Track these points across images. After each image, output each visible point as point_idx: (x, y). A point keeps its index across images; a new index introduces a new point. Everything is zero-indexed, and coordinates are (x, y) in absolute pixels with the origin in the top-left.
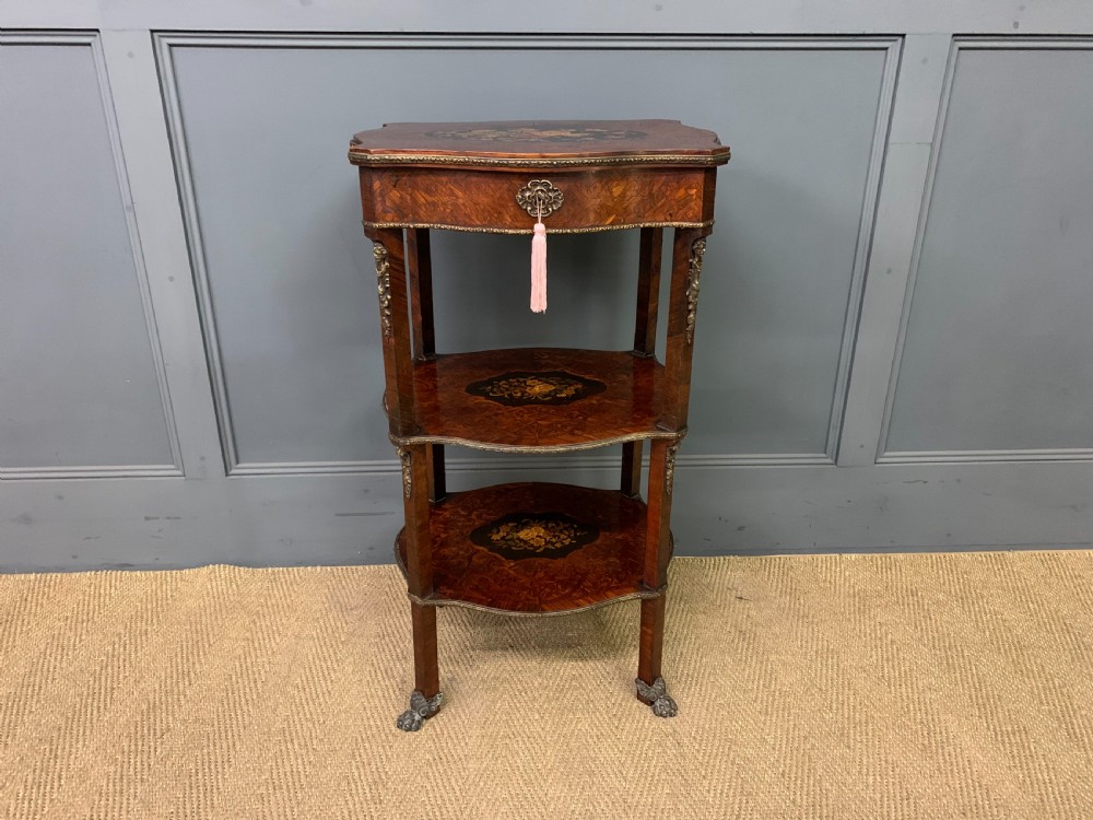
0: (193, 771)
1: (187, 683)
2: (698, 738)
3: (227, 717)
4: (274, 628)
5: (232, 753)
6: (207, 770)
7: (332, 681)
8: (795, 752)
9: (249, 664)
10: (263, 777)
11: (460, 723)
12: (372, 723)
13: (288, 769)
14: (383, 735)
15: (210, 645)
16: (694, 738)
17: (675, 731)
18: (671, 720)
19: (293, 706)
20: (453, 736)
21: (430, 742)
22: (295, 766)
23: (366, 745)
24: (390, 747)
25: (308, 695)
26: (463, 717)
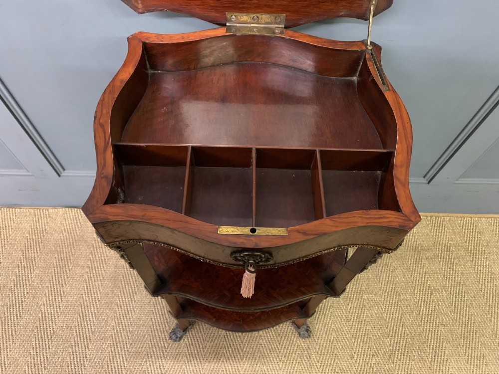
0: (69, 363)
1: (60, 299)
2: (319, 353)
3: (83, 325)
4: (103, 259)
5: (87, 351)
6: (76, 363)
7: (135, 301)
8: (366, 365)
9: (92, 288)
10: (104, 369)
11: (201, 337)
12: (157, 334)
13: (116, 365)
14: (162, 343)
15: (69, 270)
16: (318, 352)
17: (309, 348)
18: (307, 340)
19: (116, 319)
20: (197, 345)
21: (186, 349)
22: (119, 363)
23: (154, 349)
24: (166, 351)
25: (123, 311)
26: (203, 332)
